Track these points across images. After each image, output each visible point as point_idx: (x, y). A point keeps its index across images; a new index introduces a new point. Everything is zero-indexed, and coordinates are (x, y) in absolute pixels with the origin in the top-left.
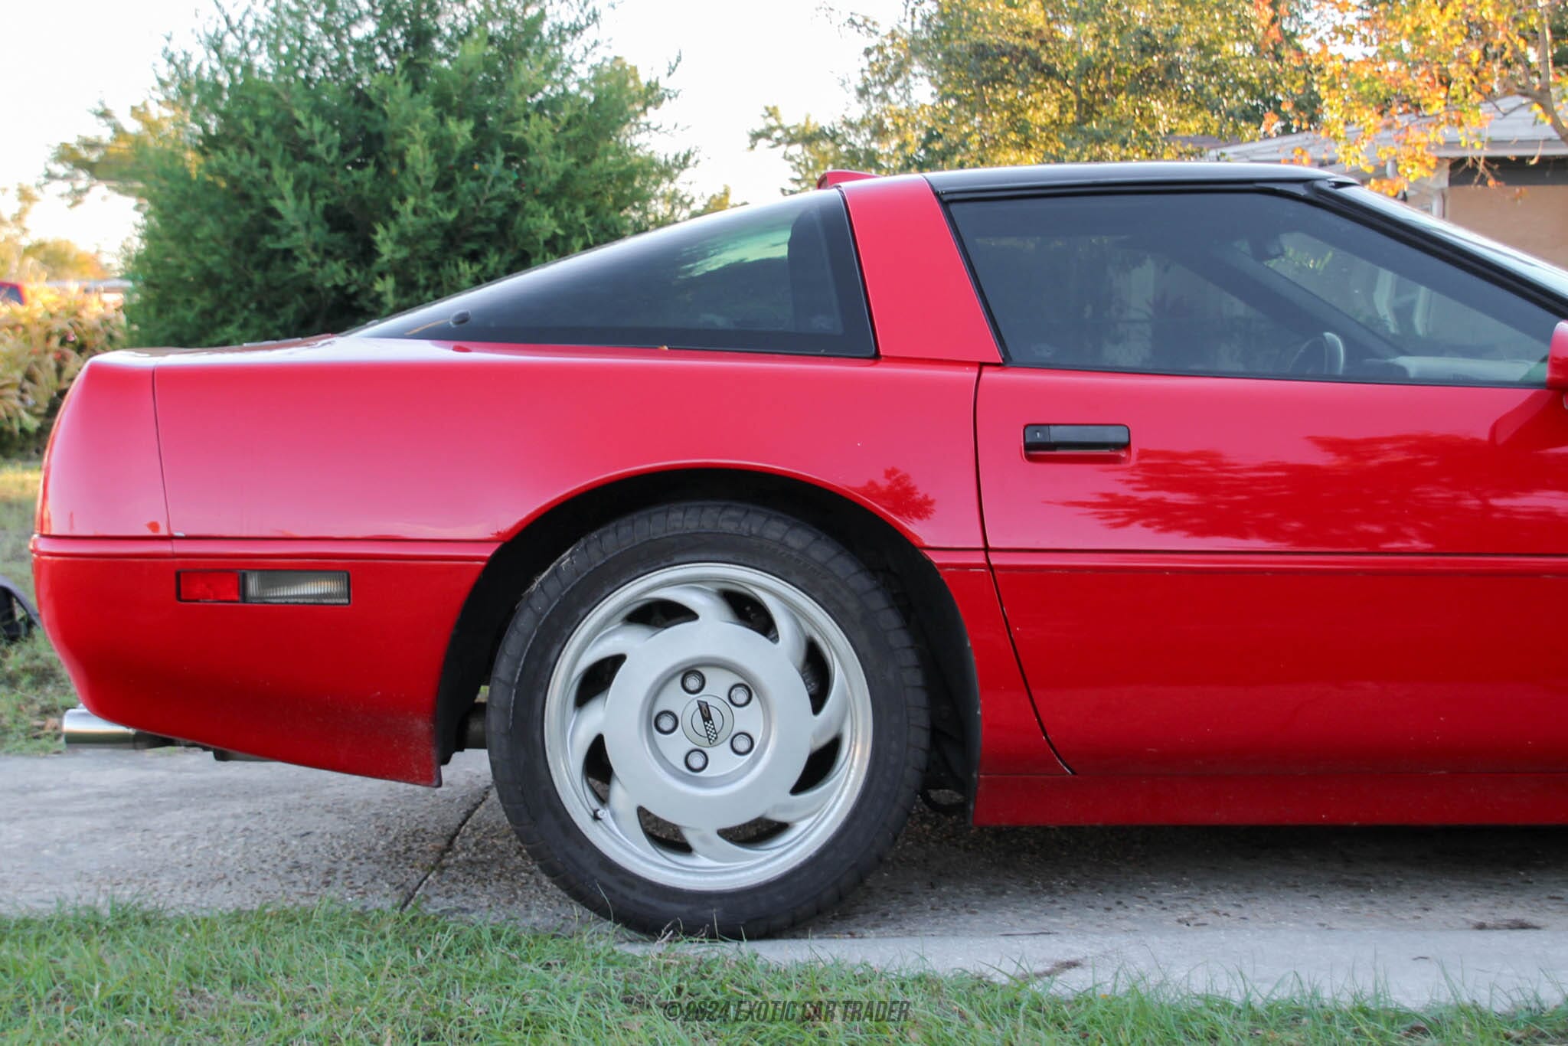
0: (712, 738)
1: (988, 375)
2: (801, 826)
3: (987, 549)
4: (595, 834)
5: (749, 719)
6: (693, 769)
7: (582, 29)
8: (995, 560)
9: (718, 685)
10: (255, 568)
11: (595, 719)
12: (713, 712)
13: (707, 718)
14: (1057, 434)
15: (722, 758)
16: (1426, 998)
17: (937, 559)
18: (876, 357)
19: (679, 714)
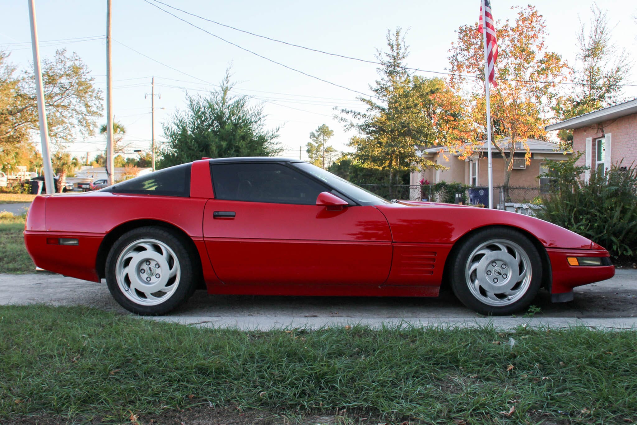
0: (152, 275)
1: (210, 201)
2: (168, 293)
3: (203, 237)
4: (126, 294)
5: (158, 271)
6: (148, 281)
7: (257, 122)
8: (205, 239)
9: (153, 264)
10: (61, 238)
11: (127, 270)
12: (152, 269)
13: (151, 270)
14: (221, 213)
15: (154, 279)
16: (270, 329)
17: (193, 239)
18: (190, 197)
19: (145, 269)
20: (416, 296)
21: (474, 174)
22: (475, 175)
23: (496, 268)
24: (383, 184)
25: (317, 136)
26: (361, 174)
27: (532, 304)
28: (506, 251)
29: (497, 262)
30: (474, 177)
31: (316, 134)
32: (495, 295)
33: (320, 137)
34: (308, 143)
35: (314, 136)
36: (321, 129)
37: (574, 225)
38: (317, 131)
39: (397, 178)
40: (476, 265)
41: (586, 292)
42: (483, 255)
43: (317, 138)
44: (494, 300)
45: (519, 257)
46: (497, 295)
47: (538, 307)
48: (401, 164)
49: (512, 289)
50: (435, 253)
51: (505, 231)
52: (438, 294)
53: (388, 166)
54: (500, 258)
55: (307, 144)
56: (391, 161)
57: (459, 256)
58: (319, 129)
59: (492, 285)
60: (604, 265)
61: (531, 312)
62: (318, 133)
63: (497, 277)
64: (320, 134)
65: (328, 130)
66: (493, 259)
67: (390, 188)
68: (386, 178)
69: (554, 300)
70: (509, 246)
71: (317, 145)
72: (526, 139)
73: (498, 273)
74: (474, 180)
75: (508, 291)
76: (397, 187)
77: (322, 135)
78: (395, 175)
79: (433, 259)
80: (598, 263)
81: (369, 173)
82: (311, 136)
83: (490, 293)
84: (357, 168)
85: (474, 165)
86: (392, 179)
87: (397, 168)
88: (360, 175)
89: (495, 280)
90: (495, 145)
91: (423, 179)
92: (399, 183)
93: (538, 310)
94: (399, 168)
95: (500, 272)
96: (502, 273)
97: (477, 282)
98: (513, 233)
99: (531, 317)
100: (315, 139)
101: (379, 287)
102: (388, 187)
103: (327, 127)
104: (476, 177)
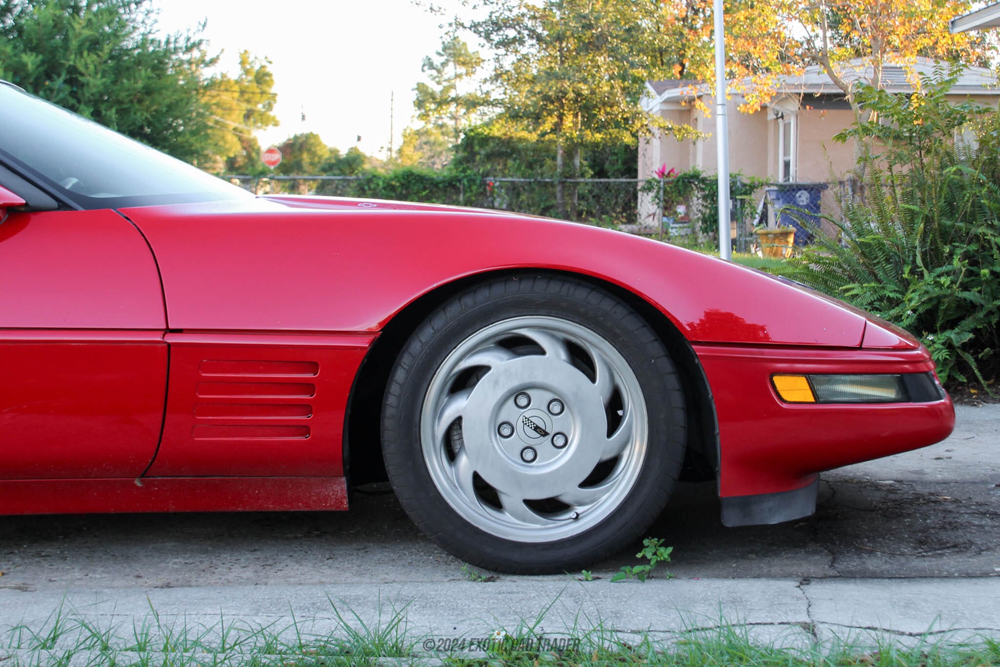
20: (271, 507)
21: (786, 152)
22: (789, 155)
23: (528, 413)
24: (539, 178)
25: (439, 66)
26: (483, 152)
27: (649, 534)
28: (563, 355)
29: (529, 392)
30: (787, 159)
31: (438, 61)
32: (528, 502)
33: (446, 69)
34: (418, 84)
35: (431, 66)
36: (449, 48)
37: (926, 272)
38: (439, 54)
39: (577, 161)
40: (459, 405)
41: (900, 482)
42: (484, 369)
43: (439, 71)
44: (524, 520)
45: (607, 375)
46: (532, 505)
47: (665, 545)
48: (587, 124)
49: (585, 484)
50: (312, 367)
51: (555, 288)
52: (345, 501)
53: (553, 131)
54: (539, 379)
55: (416, 86)
56: (561, 117)
57: (400, 375)
58: (444, 49)
59: (514, 473)
60: (909, 400)
61: (645, 561)
62: (443, 59)
63: (531, 442)
64: (448, 61)
65: (466, 50)
66: (515, 383)
67: (559, 188)
68: (549, 162)
69: (731, 519)
70: (573, 339)
71: (440, 88)
72: (913, 58)
73: (537, 429)
74: (787, 165)
75: (569, 492)
76: (577, 183)
77: (451, 64)
78: (570, 154)
79: (306, 387)
80: (889, 393)
81: (503, 149)
82: (424, 65)
83: (512, 498)
84: (473, 138)
85: (787, 127)
86: (565, 164)
87: (576, 134)
88: (479, 154)
89: (527, 454)
90: (831, 73)
91: (664, 168)
92: (582, 175)
93: (665, 553)
94: (578, 136)
95: (542, 427)
96: (551, 431)
97: (463, 460)
98: (580, 294)
99: (642, 577)
100: (434, 73)
101: (138, 483)
102: (552, 184)
103: (464, 44)
104: (792, 158)
